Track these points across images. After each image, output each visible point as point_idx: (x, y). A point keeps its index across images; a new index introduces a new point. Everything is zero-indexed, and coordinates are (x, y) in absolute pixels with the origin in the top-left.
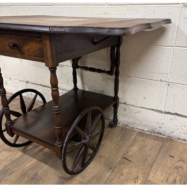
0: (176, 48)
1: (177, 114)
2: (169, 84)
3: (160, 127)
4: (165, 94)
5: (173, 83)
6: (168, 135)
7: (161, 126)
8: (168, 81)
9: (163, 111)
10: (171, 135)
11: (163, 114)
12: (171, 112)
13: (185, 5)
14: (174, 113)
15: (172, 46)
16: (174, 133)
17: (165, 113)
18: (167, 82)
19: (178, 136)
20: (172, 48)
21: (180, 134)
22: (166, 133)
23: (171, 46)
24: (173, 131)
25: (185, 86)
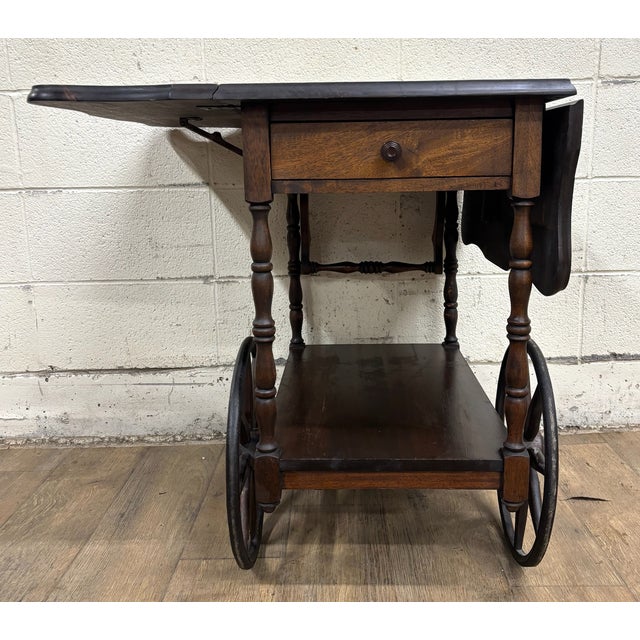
0: (594, 180)
1: (615, 356)
2: (587, 277)
3: (574, 409)
4: (580, 306)
5: (597, 271)
6: (597, 425)
7: (576, 402)
8: (583, 269)
9: (578, 355)
10: (606, 422)
11: (580, 366)
12: (599, 353)
13: (606, 82)
14: (608, 354)
15: (586, 178)
16: (612, 415)
17: (585, 360)
18: (581, 271)
19: (624, 421)
20: (586, 181)
21: (629, 413)
22: (590, 421)
23: (583, 178)
24: (608, 409)
25: (626, 273)
